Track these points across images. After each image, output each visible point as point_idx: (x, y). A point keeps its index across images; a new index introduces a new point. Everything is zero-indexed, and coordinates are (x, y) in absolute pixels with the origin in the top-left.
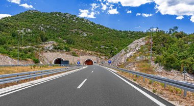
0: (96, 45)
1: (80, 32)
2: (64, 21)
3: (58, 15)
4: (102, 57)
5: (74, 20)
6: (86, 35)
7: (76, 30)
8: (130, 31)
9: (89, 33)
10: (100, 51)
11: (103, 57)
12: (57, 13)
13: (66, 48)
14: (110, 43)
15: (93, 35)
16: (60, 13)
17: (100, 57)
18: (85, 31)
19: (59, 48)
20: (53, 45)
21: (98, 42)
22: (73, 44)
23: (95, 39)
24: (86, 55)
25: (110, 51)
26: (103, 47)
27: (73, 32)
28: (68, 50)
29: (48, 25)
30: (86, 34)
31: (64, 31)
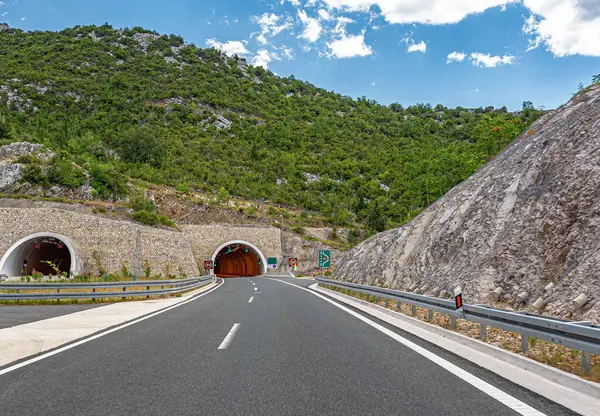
0: (279, 171)
1: (198, 110)
2: (121, 62)
3: (97, 39)
4: (310, 231)
5: (168, 60)
6: (227, 124)
7: (179, 101)
8: (439, 108)
9: (242, 116)
10: (301, 201)
11: (319, 233)
12: (91, 29)
13: (98, 179)
14: (348, 162)
15: (261, 123)
16: (105, 31)
17: (298, 232)
18: (223, 106)
19: (53, 179)
20: (24, 160)
21: (289, 156)
22: (157, 165)
23: (272, 142)
24: (221, 220)
25: (354, 200)
26: (312, 179)
27: (162, 111)
28: (107, 187)
29: (41, 81)
30: (230, 118)
31: (120, 108)
